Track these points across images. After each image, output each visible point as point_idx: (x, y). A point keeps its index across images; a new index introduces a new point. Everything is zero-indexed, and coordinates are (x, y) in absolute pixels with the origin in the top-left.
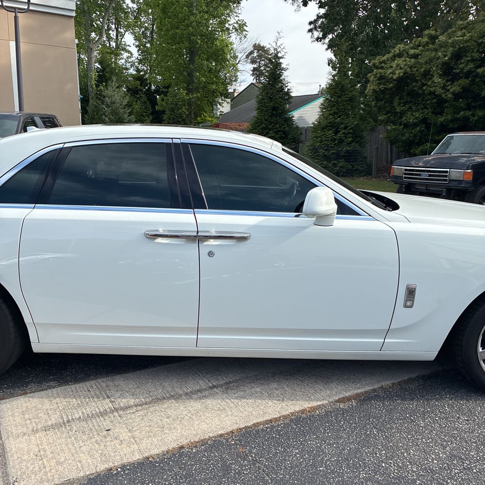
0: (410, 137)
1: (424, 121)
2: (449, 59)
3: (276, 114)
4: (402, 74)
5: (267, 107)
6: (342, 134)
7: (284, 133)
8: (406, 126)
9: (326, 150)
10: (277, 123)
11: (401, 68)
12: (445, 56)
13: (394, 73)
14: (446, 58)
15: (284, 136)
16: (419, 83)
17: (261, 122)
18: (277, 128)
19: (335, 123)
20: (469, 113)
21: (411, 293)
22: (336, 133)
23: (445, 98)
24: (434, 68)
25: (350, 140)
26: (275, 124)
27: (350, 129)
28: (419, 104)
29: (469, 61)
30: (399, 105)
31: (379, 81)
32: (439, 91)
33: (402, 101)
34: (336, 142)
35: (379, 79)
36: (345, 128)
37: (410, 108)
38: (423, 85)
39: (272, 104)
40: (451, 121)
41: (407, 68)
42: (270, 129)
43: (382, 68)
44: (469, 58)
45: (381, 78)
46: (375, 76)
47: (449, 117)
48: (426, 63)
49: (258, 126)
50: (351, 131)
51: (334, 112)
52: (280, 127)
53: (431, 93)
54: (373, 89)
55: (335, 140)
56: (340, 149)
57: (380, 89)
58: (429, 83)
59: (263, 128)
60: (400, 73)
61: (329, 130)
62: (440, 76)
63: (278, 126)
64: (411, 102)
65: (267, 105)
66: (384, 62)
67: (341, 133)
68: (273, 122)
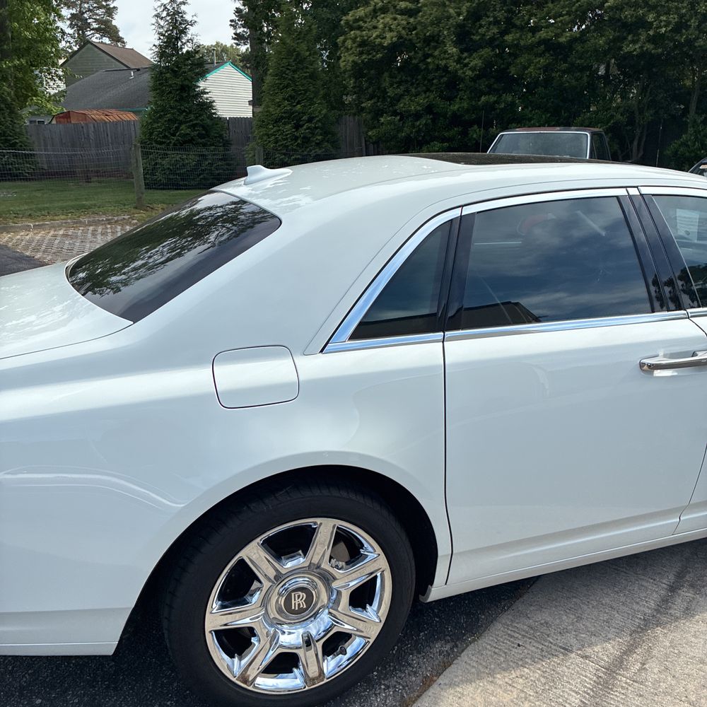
0: (411, 133)
1: (429, 109)
2: (465, 19)
4: (395, 39)
5: (170, 86)
6: (307, 129)
7: (203, 127)
8: (403, 116)
9: (285, 154)
10: (190, 112)
11: (391, 30)
12: (459, 14)
13: (381, 37)
14: (461, 18)
15: (204, 132)
16: (420, 54)
17: (165, 111)
18: (191, 121)
19: (293, 113)
20: (493, 99)
22: (297, 127)
23: (463, 76)
24: (445, 33)
25: (320, 138)
26: (188, 113)
27: (319, 121)
28: (418, 84)
29: (490, 23)
30: (391, 85)
31: (361, 49)
32: (453, 65)
33: (395, 80)
34: (299, 141)
35: (360, 46)
36: (310, 120)
37: (407, 91)
38: (427, 56)
39: (178, 81)
40: (468, 111)
41: (401, 29)
42: (181, 123)
43: (360, 28)
44: (491, 19)
45: (363, 44)
46: (354, 40)
47: (465, 105)
48: (432, 24)
49: (161, 117)
50: (320, 125)
51: (290, 96)
52: (197, 118)
53: (438, 68)
54: (353, 61)
55: (296, 138)
56: (305, 153)
57: (363, 61)
58: (436, 53)
59: (169, 121)
60: (392, 38)
61: (285, 124)
62: (456, 44)
63: (192, 117)
64: (406, 82)
65: (170, 82)
66: (361, 19)
67: (305, 127)
68: (184, 111)
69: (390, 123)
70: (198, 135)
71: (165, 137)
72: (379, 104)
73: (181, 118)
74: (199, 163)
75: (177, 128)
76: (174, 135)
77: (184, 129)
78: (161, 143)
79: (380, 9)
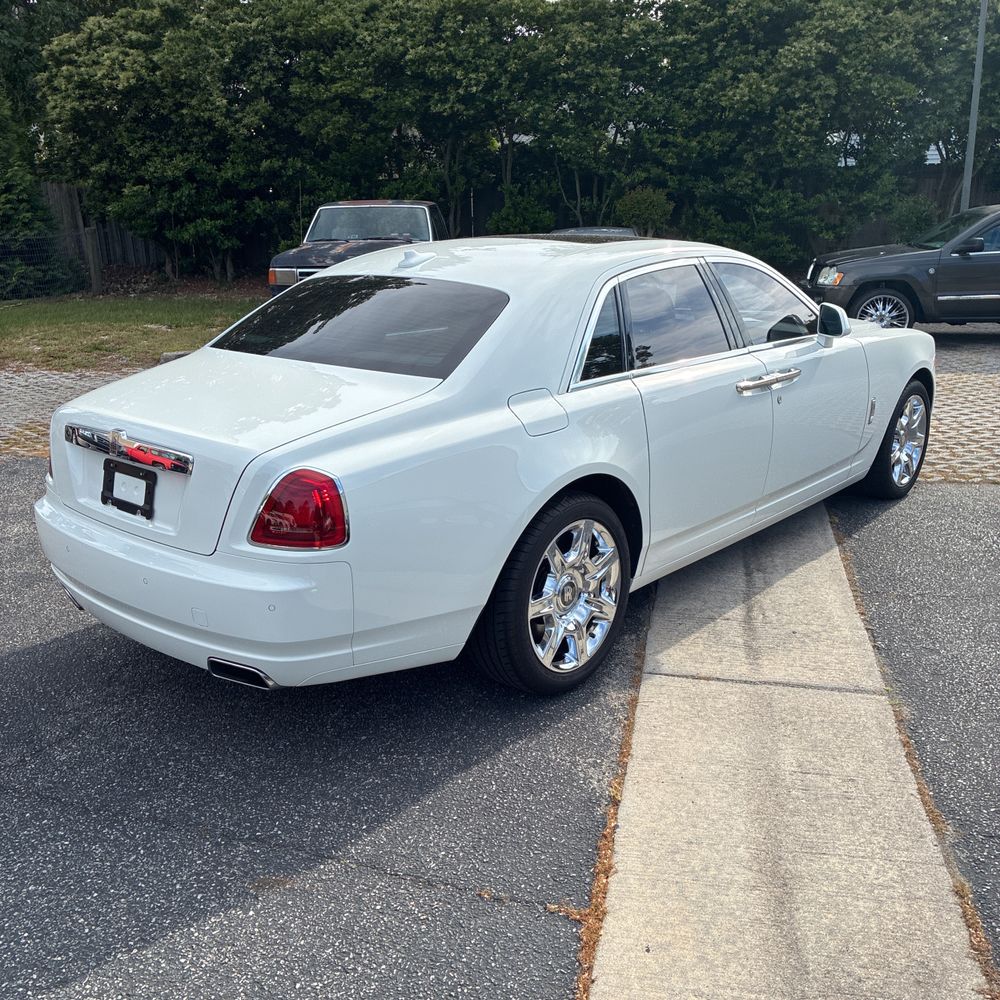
1: (190, 175)
2: (232, 62)
4: (133, 81)
8: (158, 184)
11: (123, 69)
12: (223, 56)
13: (111, 76)
14: (226, 60)
16: (170, 102)
20: (277, 164)
23: (235, 134)
25: (28, 215)
27: (22, 191)
28: (170, 141)
29: (264, 69)
30: (132, 142)
31: (81, 92)
32: (220, 121)
33: (135, 135)
35: (79, 87)
37: (154, 149)
38: (180, 106)
40: (244, 178)
41: (139, 68)
44: (266, 64)
45: (83, 84)
46: (69, 78)
47: (241, 170)
48: (186, 64)
50: (25, 196)
53: (197, 122)
54: (73, 108)
56: (8, 237)
57: (86, 109)
58: (194, 102)
60: (128, 79)
64: (152, 138)
66: (71, 50)
69: (135, 195)
72: (114, 167)
79: (98, 38)
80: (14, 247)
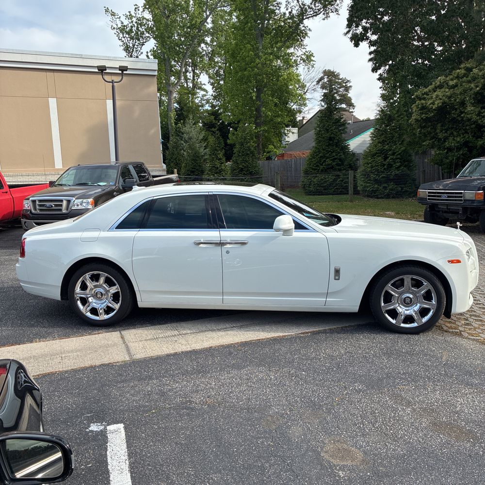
1: (466, 144)
2: (481, 89)
3: (332, 143)
4: (440, 104)
5: (324, 138)
6: (391, 159)
7: (340, 160)
8: (450, 149)
9: (377, 175)
10: (334, 151)
12: (477, 87)
13: (433, 103)
14: (478, 89)
15: (340, 163)
16: (458, 111)
17: (319, 152)
18: (334, 156)
19: (384, 150)
21: (337, 272)
22: (385, 158)
23: (481, 123)
24: (467, 98)
25: (398, 164)
26: (332, 153)
27: (398, 154)
28: (461, 129)
30: (441, 131)
32: (475, 117)
33: (444, 128)
34: (385, 167)
35: (420, 110)
36: (393, 154)
37: (452, 134)
38: (462, 113)
39: (328, 135)
41: (445, 98)
42: (327, 158)
43: (424, 99)
45: (423, 108)
46: (418, 107)
48: (461, 94)
49: (317, 155)
50: (399, 156)
51: (383, 140)
52: (337, 155)
53: (468, 119)
54: (416, 119)
55: (384, 165)
56: (389, 173)
57: (422, 118)
59: (321, 157)
60: (438, 104)
61: (379, 156)
62: (473, 105)
63: (334, 154)
64: (452, 128)
65: (324, 136)
67: (389, 158)
68: (330, 151)
70: (336, 164)
71: (317, 166)
72: (436, 142)
73: (328, 155)
74: (335, 180)
75: (325, 161)
76: (322, 165)
77: (329, 161)
78: (315, 169)
80: (392, 177)
